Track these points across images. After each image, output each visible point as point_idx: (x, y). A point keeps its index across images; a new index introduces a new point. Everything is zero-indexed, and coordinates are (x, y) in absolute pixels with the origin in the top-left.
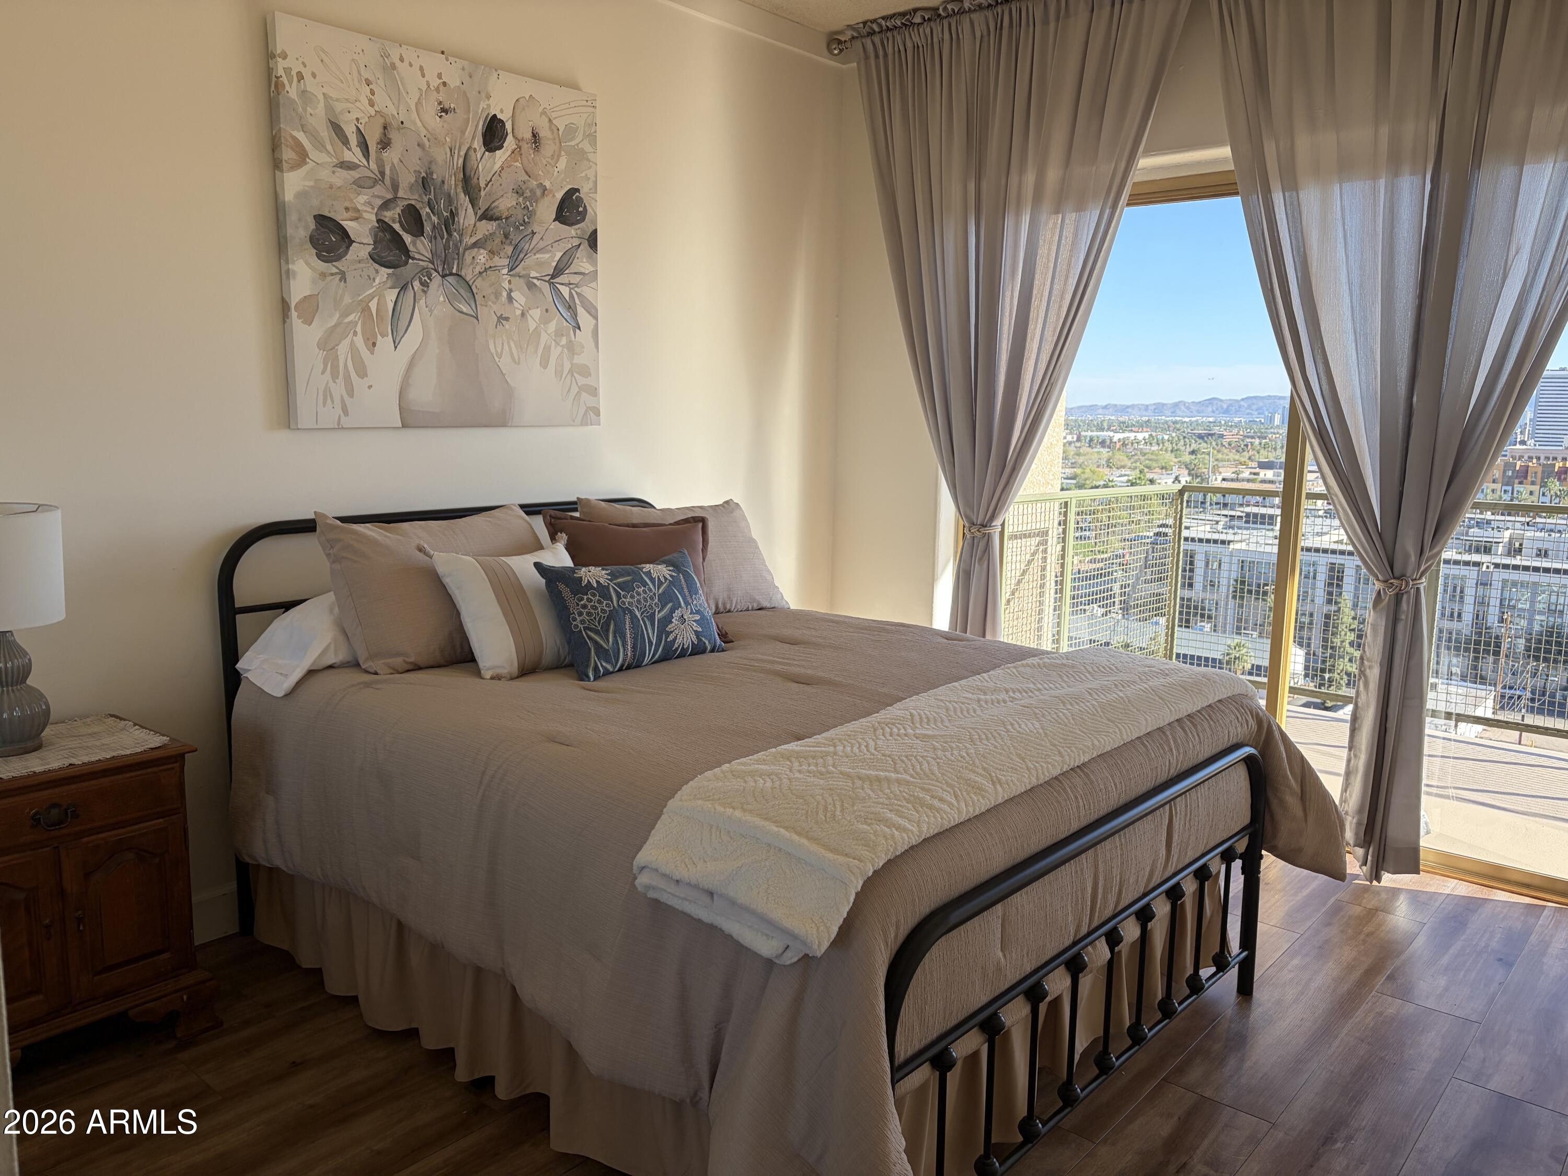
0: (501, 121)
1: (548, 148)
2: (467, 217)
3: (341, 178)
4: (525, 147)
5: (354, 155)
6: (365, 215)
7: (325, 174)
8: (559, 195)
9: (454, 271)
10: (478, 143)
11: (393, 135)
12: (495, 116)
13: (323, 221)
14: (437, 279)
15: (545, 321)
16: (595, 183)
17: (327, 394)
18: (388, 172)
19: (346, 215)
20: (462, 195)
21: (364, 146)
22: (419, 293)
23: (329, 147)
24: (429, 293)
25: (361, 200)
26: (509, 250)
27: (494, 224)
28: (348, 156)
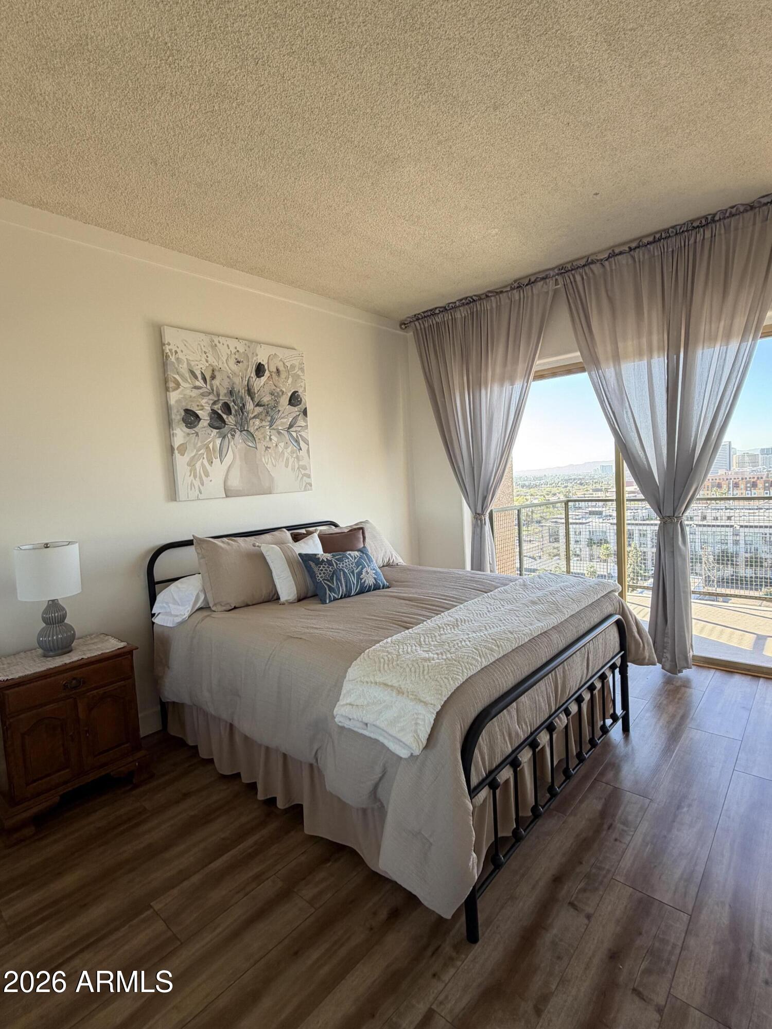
0: (263, 365)
1: (283, 375)
2: (250, 406)
3: (195, 393)
4: (273, 374)
5: (200, 383)
6: (206, 408)
7: (188, 392)
8: (290, 394)
9: (246, 429)
10: (253, 375)
11: (216, 373)
12: (260, 363)
13: (187, 411)
14: (238, 433)
15: (286, 447)
16: (305, 388)
17: (192, 484)
18: (215, 389)
19: (197, 408)
20: (247, 397)
21: (204, 379)
22: (231, 439)
23: (189, 381)
24: (235, 439)
25: (203, 402)
26: (269, 418)
27: (262, 408)
28: (197, 384)
